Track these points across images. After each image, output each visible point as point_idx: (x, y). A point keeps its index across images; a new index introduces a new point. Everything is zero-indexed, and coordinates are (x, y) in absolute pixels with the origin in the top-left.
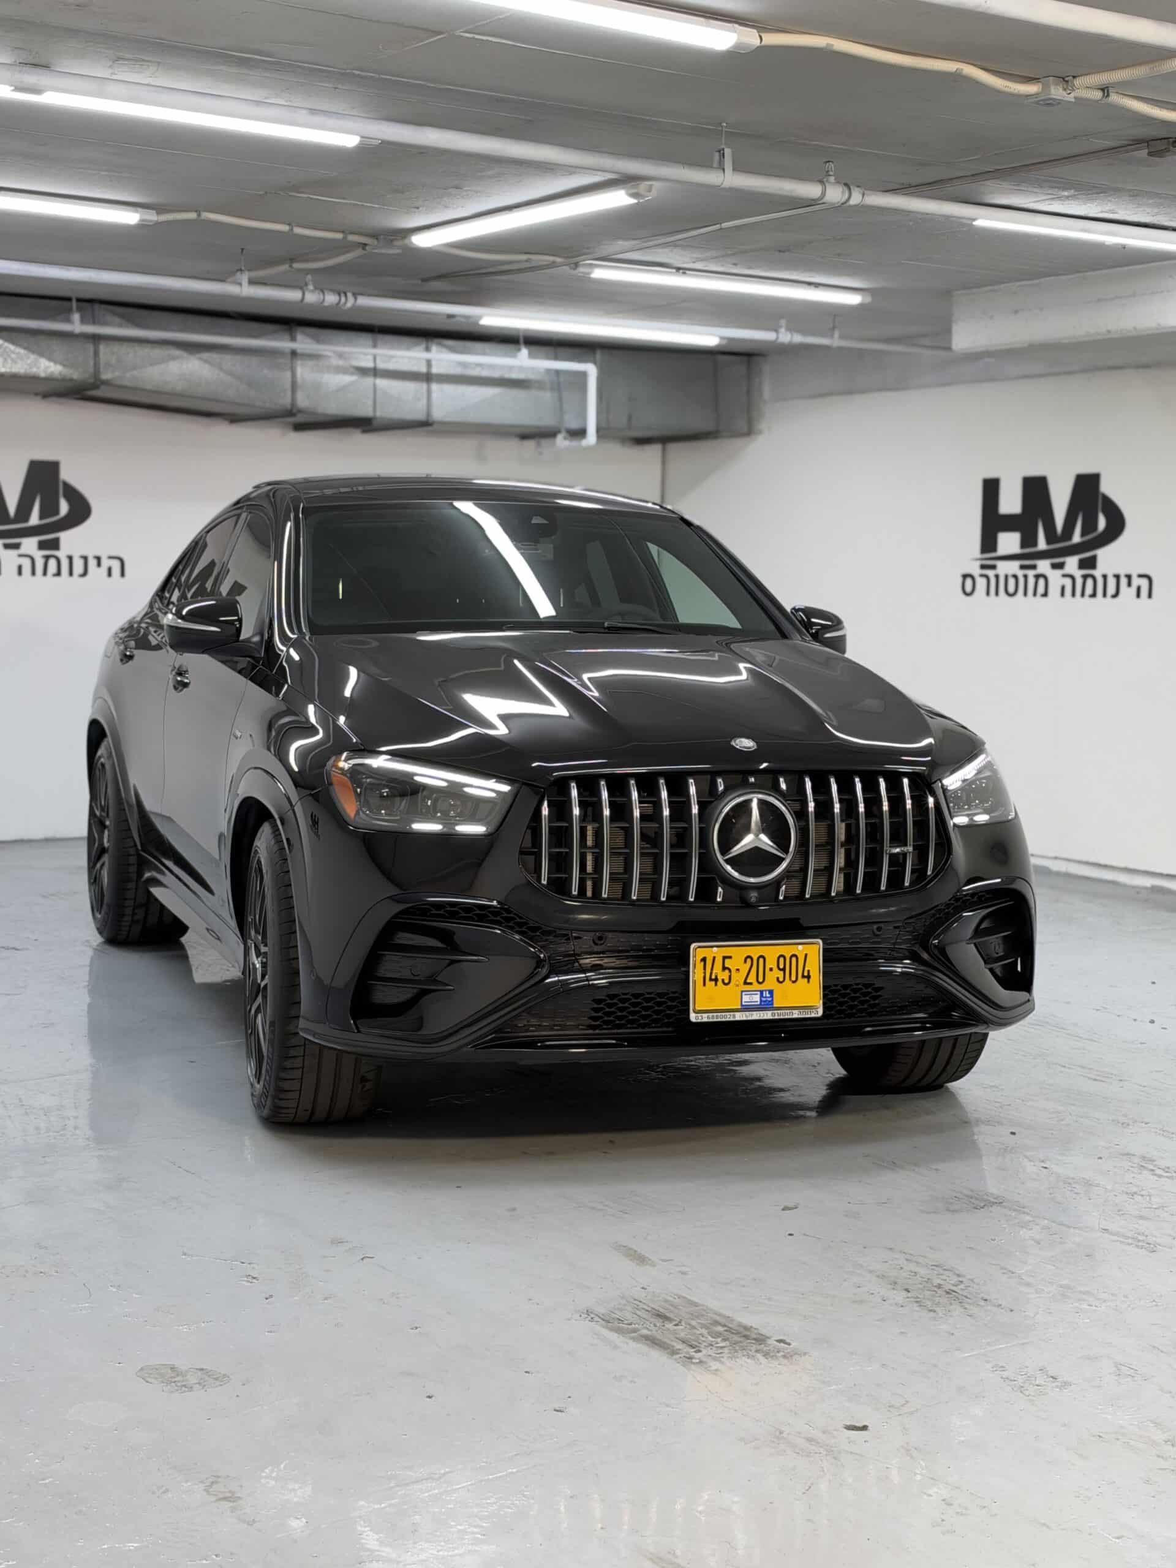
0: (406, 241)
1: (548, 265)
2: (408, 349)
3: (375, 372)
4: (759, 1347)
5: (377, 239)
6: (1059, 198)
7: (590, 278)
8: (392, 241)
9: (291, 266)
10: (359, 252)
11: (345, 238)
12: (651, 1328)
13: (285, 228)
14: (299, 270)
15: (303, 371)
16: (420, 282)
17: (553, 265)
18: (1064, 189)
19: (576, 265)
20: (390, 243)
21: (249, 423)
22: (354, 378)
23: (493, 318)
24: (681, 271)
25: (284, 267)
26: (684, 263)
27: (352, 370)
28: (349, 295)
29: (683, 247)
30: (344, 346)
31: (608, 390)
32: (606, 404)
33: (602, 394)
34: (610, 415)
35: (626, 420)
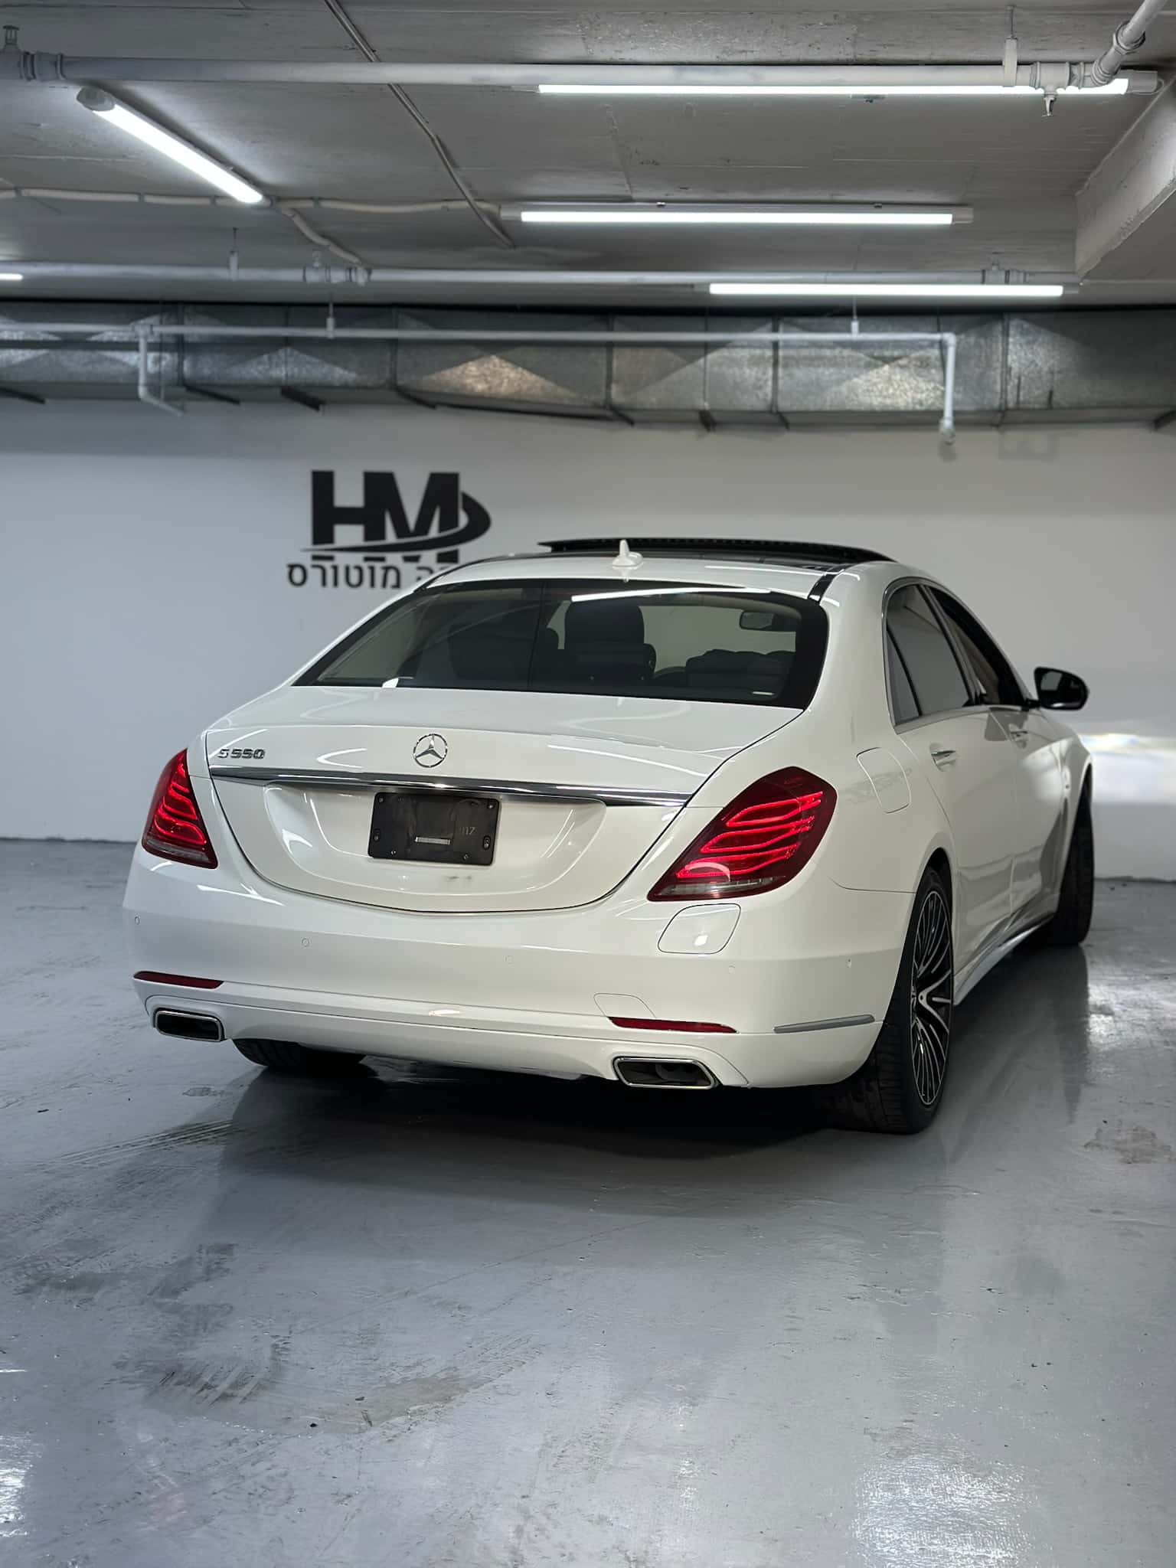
7: (523, 224)
19: (500, 208)
23: (725, 287)
24: (659, 203)
28: (360, 269)
31: (1020, 363)
32: (1016, 381)
33: (1011, 369)
34: (1022, 393)
35: (1045, 399)
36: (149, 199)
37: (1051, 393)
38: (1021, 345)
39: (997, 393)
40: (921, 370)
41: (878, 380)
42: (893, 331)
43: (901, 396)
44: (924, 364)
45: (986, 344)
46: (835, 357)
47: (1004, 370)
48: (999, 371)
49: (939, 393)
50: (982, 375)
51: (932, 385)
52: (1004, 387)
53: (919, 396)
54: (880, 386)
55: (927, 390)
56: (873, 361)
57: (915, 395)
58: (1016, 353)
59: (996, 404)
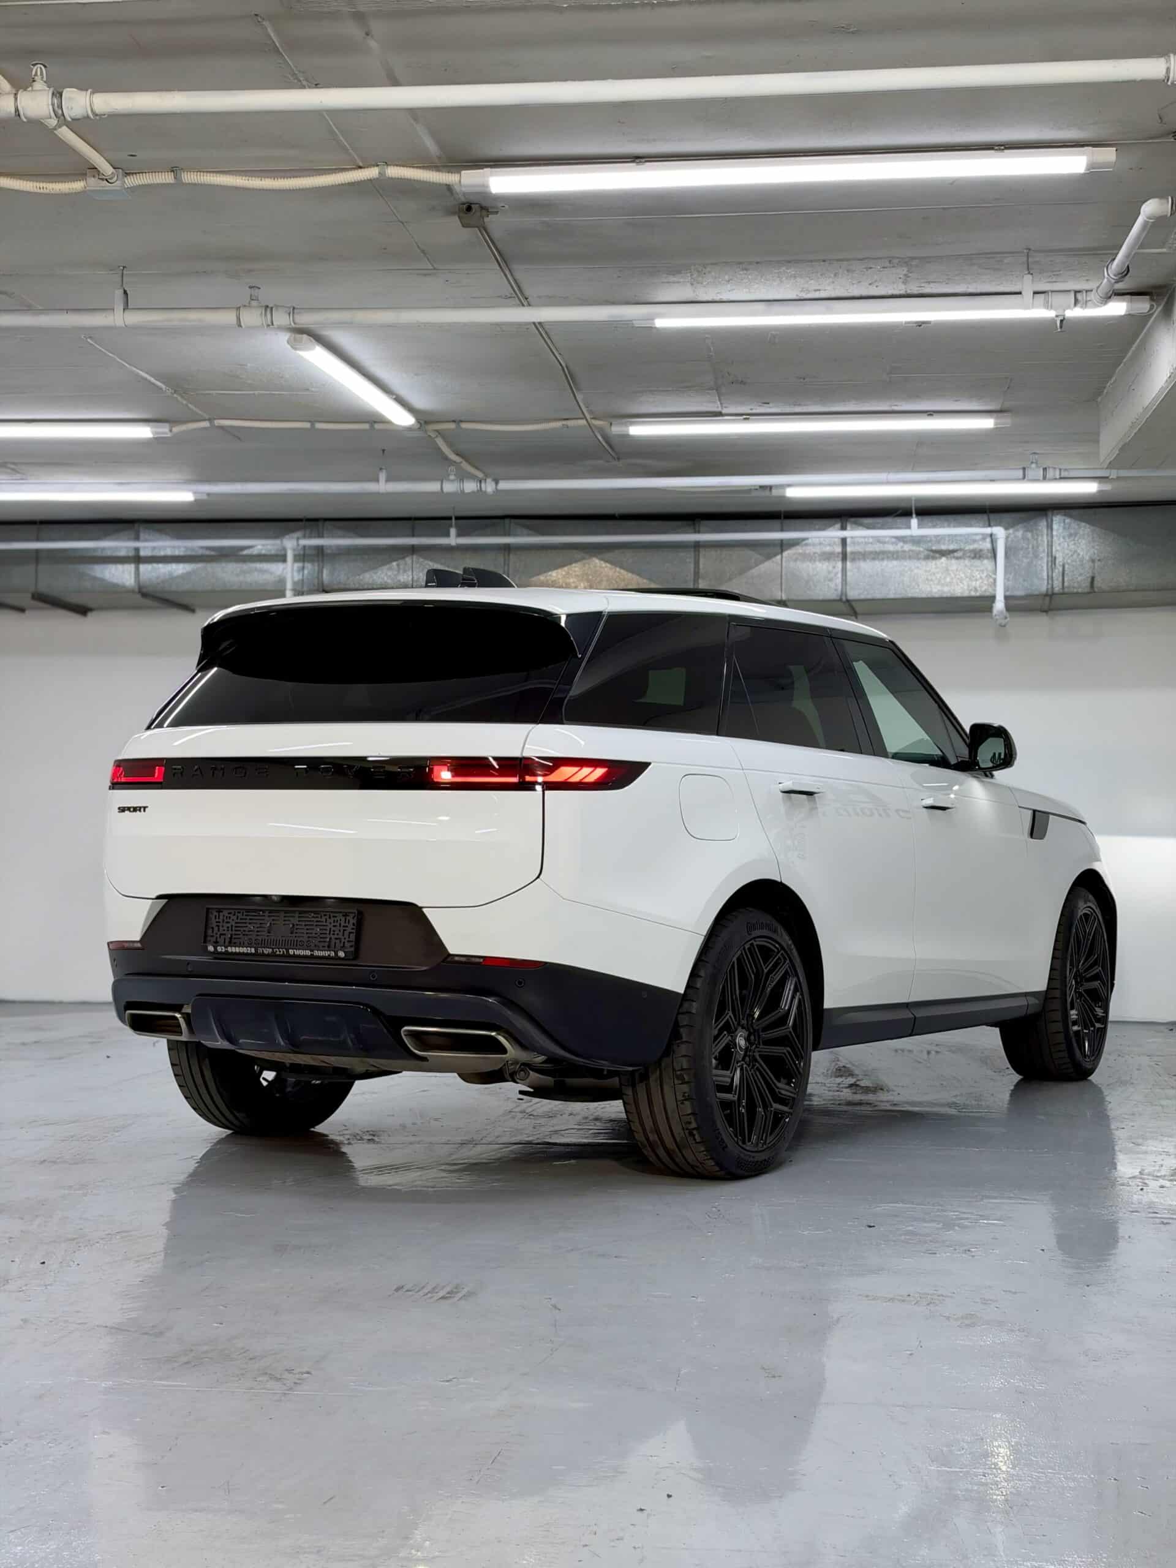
7: (630, 437)
11: (372, 426)
13: (307, 425)
19: (611, 424)
31: (1064, 553)
32: (1061, 569)
33: (1055, 558)
34: (1066, 579)
35: (1088, 583)
36: (319, 426)
37: (1093, 578)
38: (1064, 538)
39: (1044, 579)
40: (972, 561)
41: (938, 570)
42: (949, 526)
43: (958, 584)
44: (977, 555)
45: (1033, 536)
46: (897, 552)
47: (1050, 559)
48: (1045, 560)
49: (991, 580)
50: (1030, 564)
51: (985, 574)
52: (1050, 574)
53: (974, 583)
54: (938, 576)
55: (981, 578)
56: (931, 554)
57: (970, 583)
58: (1059, 544)
59: (1044, 589)
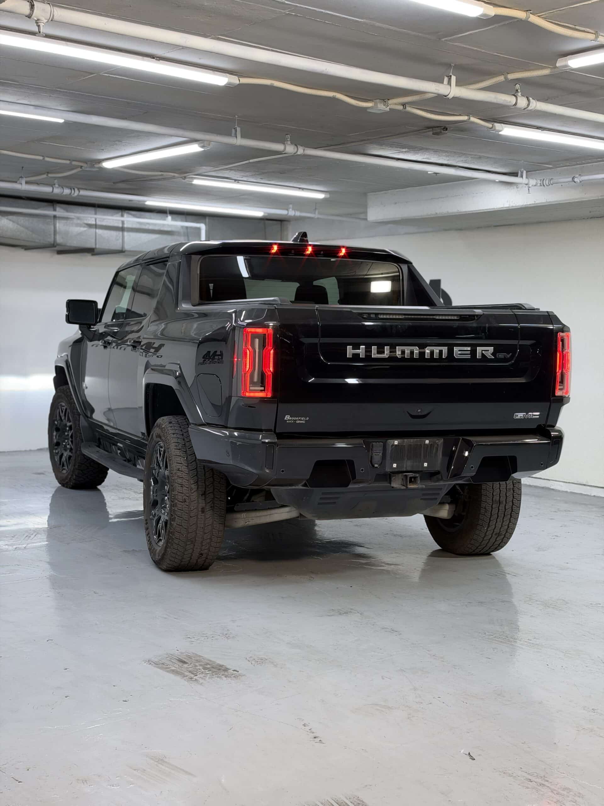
0: (100, 165)
1: (172, 177)
2: (112, 215)
3: (96, 226)
4: (224, 673)
5: (87, 164)
6: (402, 152)
7: (192, 184)
8: (94, 165)
9: (47, 175)
10: (79, 169)
11: (70, 163)
12: (176, 666)
13: (41, 158)
14: (51, 177)
15: (60, 225)
16: (112, 184)
17: (174, 177)
18: (403, 148)
19: (185, 178)
20: (93, 166)
21: (35, 250)
22: (85, 229)
23: (152, 202)
24: (237, 181)
25: (45, 176)
26: (238, 178)
27: (84, 225)
28: (76, 190)
29: (235, 170)
30: (80, 213)
